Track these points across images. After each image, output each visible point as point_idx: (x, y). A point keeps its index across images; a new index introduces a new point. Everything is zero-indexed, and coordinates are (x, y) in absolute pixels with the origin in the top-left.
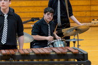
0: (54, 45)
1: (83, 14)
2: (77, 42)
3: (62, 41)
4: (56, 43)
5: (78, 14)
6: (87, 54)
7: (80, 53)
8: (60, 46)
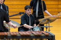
0: (34, 29)
1: (53, 10)
2: (48, 28)
3: (39, 27)
4: (35, 28)
5: (50, 10)
6: (54, 36)
7: (50, 35)
8: (37, 30)
